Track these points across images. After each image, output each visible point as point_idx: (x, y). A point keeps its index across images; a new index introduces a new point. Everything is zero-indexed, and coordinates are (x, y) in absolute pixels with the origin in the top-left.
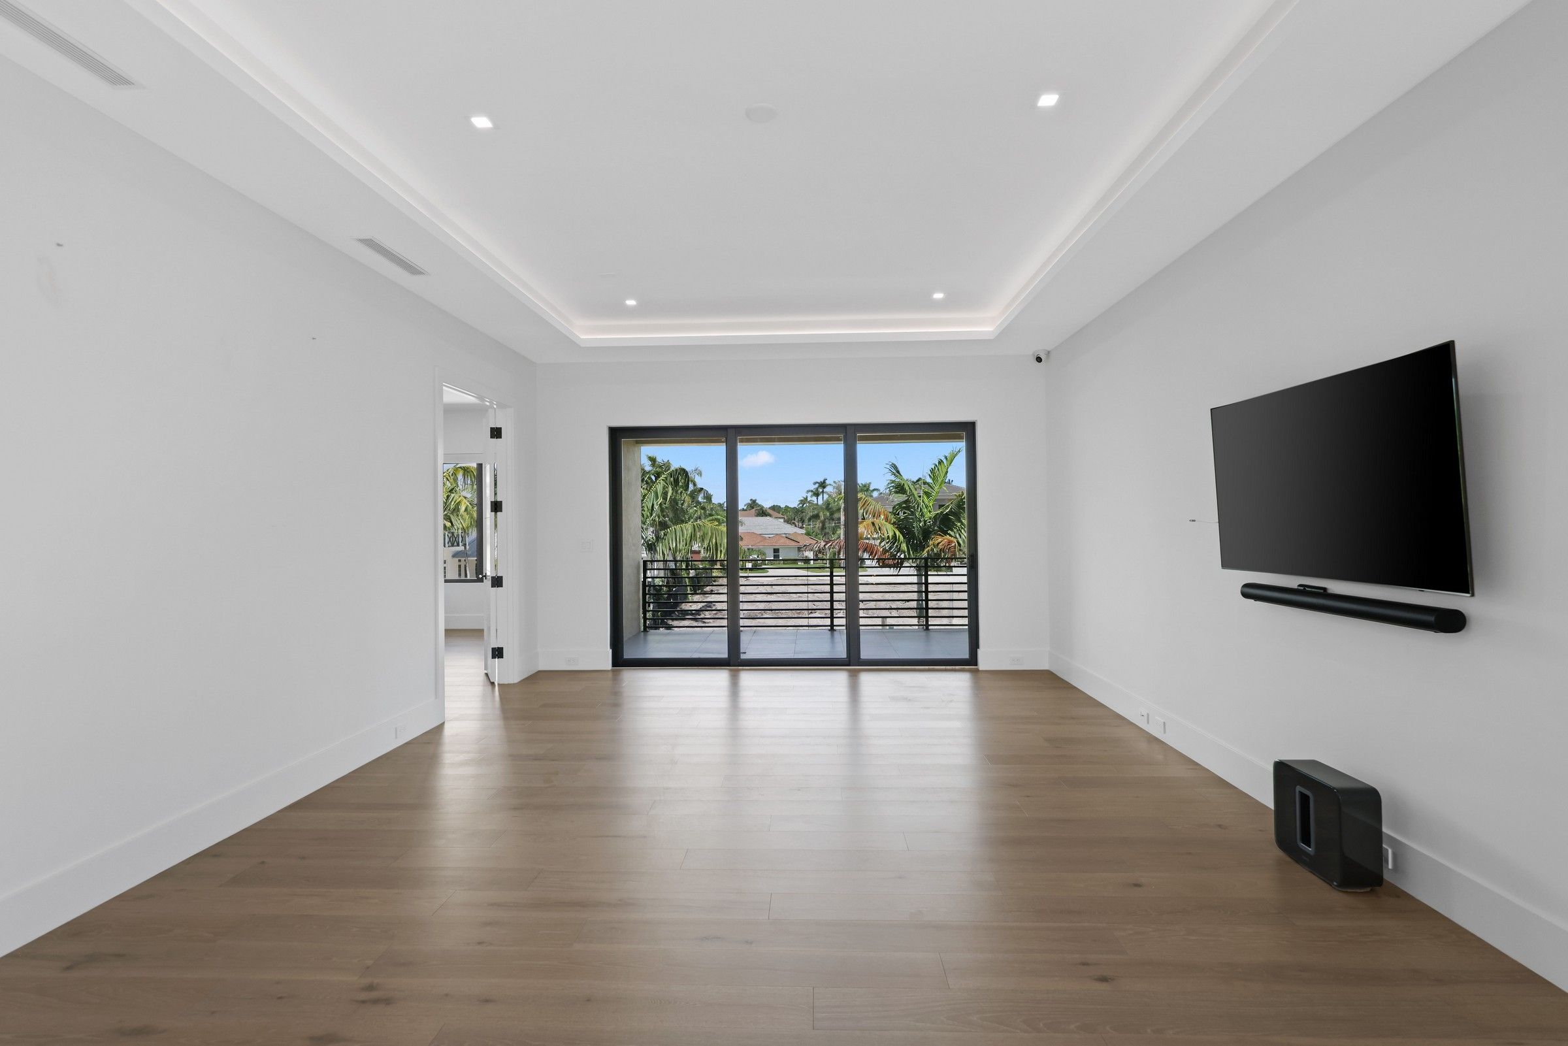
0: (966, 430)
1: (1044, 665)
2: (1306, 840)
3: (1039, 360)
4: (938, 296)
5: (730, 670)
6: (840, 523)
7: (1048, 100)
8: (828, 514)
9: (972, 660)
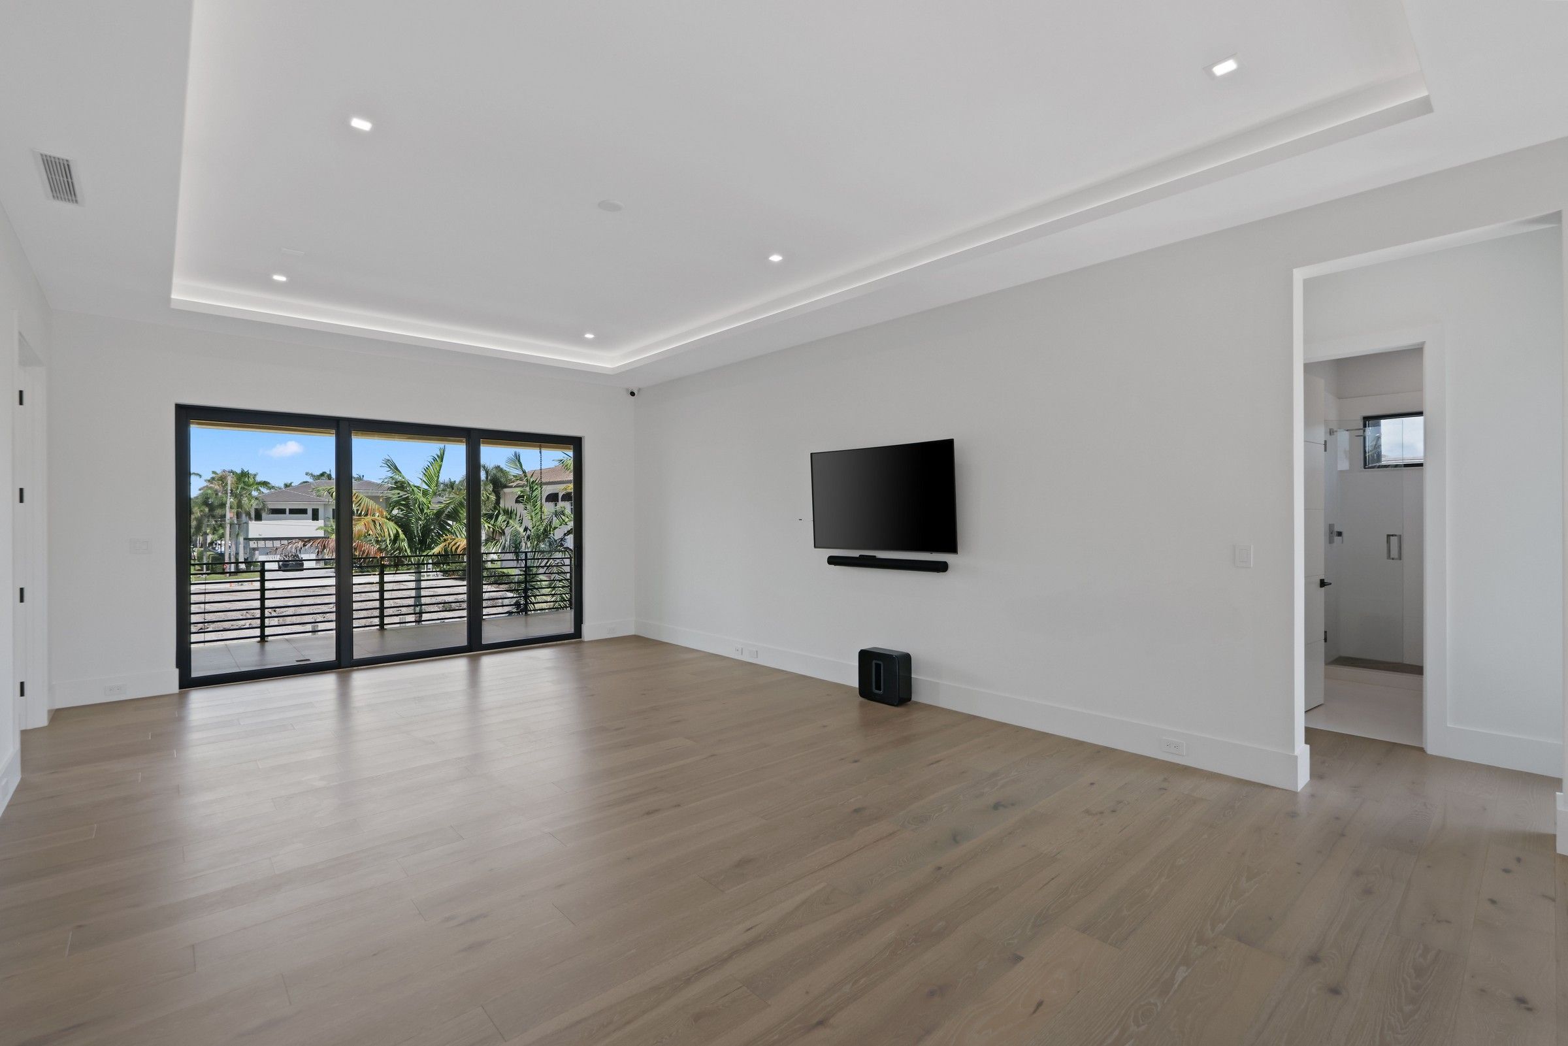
0: (575, 443)
1: (631, 631)
2: (878, 688)
3: (633, 394)
4: (589, 336)
5: (338, 672)
6: (225, 521)
7: (776, 258)
8: (207, 510)
9: (577, 633)
